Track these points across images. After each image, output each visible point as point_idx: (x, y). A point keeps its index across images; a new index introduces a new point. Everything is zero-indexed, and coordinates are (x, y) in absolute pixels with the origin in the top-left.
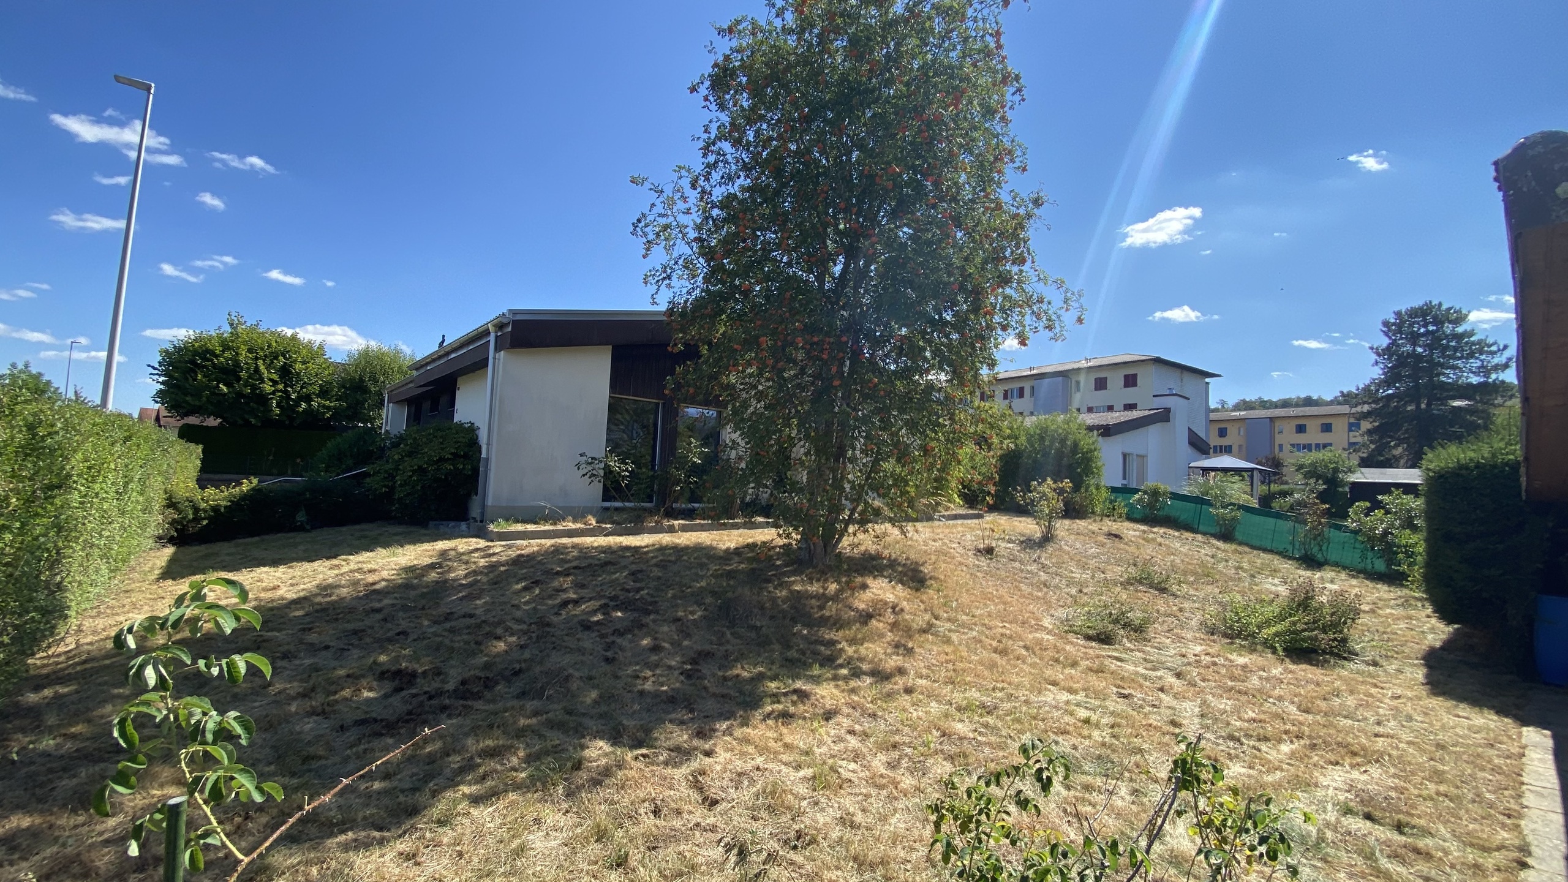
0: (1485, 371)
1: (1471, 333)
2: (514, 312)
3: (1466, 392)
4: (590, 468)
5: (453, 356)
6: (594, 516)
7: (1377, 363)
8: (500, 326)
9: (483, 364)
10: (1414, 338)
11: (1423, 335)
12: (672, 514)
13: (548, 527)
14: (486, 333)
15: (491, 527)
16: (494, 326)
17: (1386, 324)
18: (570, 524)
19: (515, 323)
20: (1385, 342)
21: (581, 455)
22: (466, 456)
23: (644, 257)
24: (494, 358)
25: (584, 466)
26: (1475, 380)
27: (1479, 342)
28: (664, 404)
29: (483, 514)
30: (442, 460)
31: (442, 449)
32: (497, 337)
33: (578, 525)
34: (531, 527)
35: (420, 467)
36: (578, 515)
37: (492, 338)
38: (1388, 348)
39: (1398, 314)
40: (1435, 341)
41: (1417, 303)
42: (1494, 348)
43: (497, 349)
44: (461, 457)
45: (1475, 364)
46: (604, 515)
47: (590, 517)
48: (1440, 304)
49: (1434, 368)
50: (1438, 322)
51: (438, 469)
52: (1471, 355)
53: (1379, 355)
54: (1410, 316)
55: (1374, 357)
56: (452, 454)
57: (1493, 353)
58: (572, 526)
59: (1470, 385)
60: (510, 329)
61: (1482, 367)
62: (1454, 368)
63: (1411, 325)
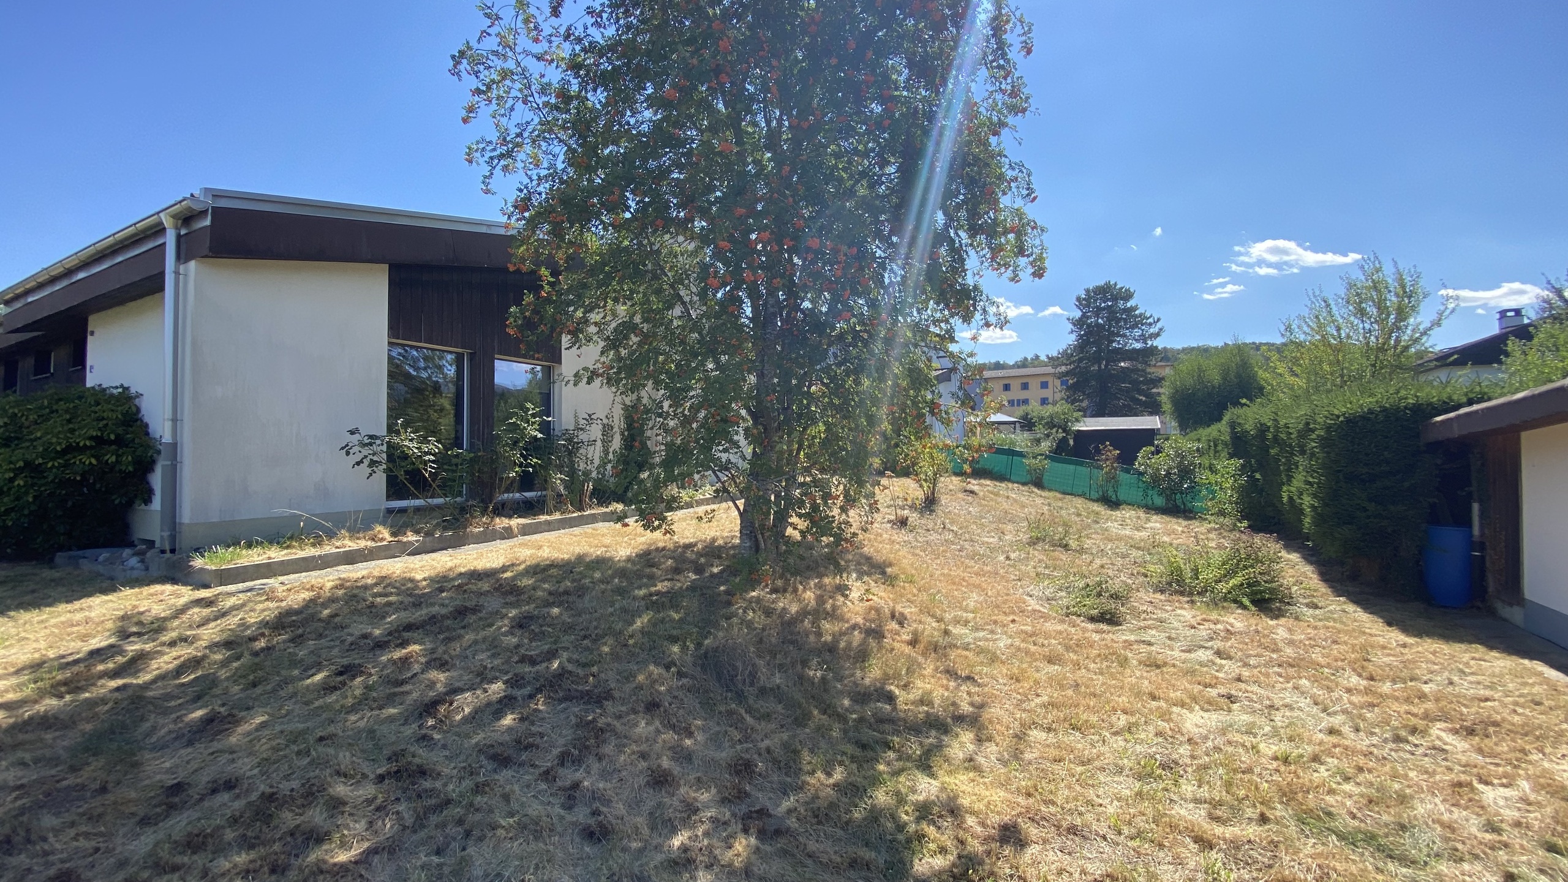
0: (1143, 338)
1: (1135, 308)
2: (217, 195)
3: (1133, 355)
4: (366, 451)
5: (81, 275)
6: (383, 523)
7: (1072, 332)
8: (187, 218)
9: (153, 285)
10: (1098, 311)
11: (1104, 309)
12: (502, 510)
13: (310, 552)
14: (158, 230)
15: (198, 562)
16: (174, 216)
17: (1078, 299)
18: (347, 542)
19: (219, 213)
20: (1078, 314)
21: (352, 433)
22: (119, 442)
23: (465, 121)
24: (177, 273)
25: (356, 449)
26: (1138, 346)
27: (1141, 315)
28: (472, 356)
29: (173, 538)
30: (71, 449)
31: (72, 431)
32: (179, 237)
33: (363, 544)
34: (276, 554)
35: (28, 464)
36: (360, 525)
37: (170, 240)
38: (1080, 319)
39: (1087, 291)
40: (1113, 315)
41: (1101, 283)
42: (1151, 320)
43: (182, 256)
44: (111, 443)
45: (1137, 333)
46: (399, 521)
47: (379, 528)
48: (1116, 284)
49: (1111, 336)
50: (1115, 299)
51: (66, 465)
52: (1133, 327)
53: (1074, 325)
54: (1095, 293)
55: (1070, 326)
56: (91, 438)
57: (1150, 324)
58: (350, 545)
59: (1134, 350)
60: (207, 222)
61: (1143, 335)
62: (1124, 336)
63: (1095, 301)
